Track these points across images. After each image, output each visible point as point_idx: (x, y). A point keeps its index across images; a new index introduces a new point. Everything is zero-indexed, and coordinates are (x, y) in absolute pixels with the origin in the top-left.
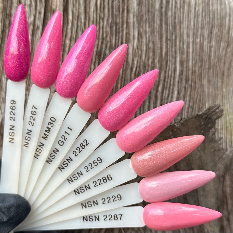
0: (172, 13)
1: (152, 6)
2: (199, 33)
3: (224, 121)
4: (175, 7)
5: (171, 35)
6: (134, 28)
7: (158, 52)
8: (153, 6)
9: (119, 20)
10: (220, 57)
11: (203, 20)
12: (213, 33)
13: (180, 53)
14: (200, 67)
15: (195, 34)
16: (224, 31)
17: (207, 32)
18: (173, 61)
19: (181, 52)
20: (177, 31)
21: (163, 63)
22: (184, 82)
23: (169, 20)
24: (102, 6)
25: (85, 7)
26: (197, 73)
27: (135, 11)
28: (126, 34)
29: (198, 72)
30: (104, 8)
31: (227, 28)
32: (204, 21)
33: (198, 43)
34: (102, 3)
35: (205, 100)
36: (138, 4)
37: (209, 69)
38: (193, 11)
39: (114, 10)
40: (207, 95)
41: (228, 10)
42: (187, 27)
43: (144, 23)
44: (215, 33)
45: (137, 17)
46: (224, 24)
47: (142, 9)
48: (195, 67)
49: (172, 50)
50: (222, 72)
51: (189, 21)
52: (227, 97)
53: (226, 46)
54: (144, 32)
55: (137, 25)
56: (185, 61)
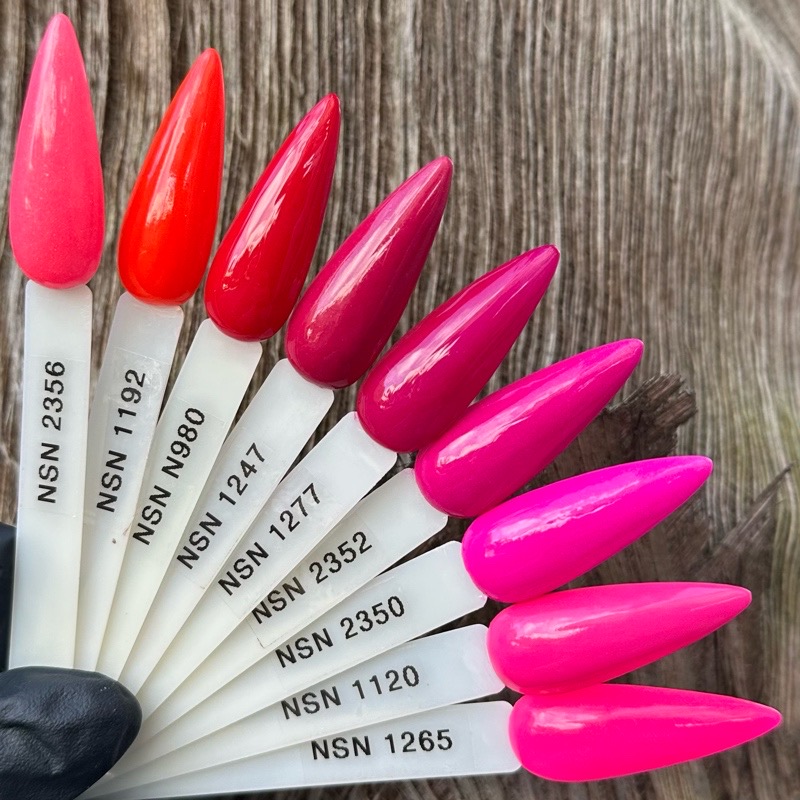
0: (533, 72)
1: (466, 49)
2: (629, 136)
3: (726, 431)
4: (545, 52)
5: (531, 144)
6: (405, 126)
7: (489, 204)
8: (470, 53)
9: (356, 103)
10: (705, 215)
11: (641, 90)
12: (678, 134)
13: (562, 204)
14: (634, 251)
15: (614, 140)
16: (716, 125)
17: (658, 132)
18: (541, 230)
20: (551, 133)
21: (506, 240)
22: (577, 300)
23: (525, 97)
24: (300, 57)
25: (243, 62)
26: (623, 271)
27: (410, 69)
28: (380, 147)
29: (629, 267)
30: (305, 62)
31: (727, 114)
32: (644, 93)
33: (626, 171)
34: (300, 46)
35: (656, 360)
36: (419, 44)
37: (666, 254)
38: (605, 63)
39: (340, 69)
40: (661, 341)
41: (730, 52)
42: (584, 117)
43: (440, 109)
44: (686, 133)
45: (415, 90)
46: (716, 102)
47: (433, 61)
48: (618, 248)
49: (535, 195)
50: (715, 262)
51: (592, 97)
52: (733, 348)
53: (725, 174)
54: (441, 138)
55: (417, 117)
56: (582, 229)
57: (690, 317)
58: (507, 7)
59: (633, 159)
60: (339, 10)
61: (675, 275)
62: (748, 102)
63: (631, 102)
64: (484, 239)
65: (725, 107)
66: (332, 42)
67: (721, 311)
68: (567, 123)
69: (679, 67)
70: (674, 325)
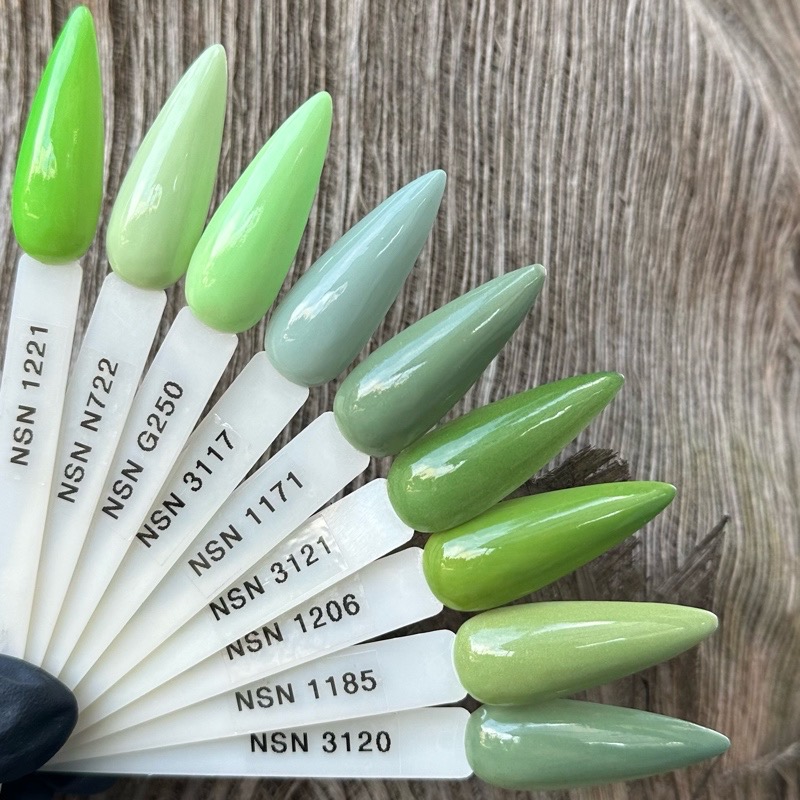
0: (481, 89)
1: (413, 64)
2: (579, 157)
4: (494, 68)
5: (477, 165)
6: (349, 143)
8: (417, 68)
10: (660, 236)
11: (595, 108)
12: (633, 153)
13: (507, 226)
15: (564, 160)
16: (675, 144)
17: (612, 152)
18: (484, 253)
19: (511, 222)
20: (498, 153)
21: (447, 263)
23: (472, 114)
27: (355, 86)
30: (249, 75)
31: (687, 132)
32: (598, 111)
36: (365, 59)
37: (615, 281)
41: (693, 66)
42: (533, 137)
43: (385, 126)
44: (642, 153)
45: (359, 107)
46: (676, 119)
47: (379, 76)
48: (564, 273)
49: (479, 216)
50: (670, 286)
51: (543, 116)
52: (686, 374)
53: (683, 194)
54: (385, 157)
55: (362, 135)
56: (527, 252)
57: (640, 341)
58: (457, 21)
59: (584, 179)
60: (284, 23)
61: (625, 301)
62: (711, 119)
63: (584, 121)
64: (425, 262)
65: (685, 125)
66: (276, 56)
67: (674, 337)
68: (515, 142)
69: (636, 82)
70: (622, 352)
